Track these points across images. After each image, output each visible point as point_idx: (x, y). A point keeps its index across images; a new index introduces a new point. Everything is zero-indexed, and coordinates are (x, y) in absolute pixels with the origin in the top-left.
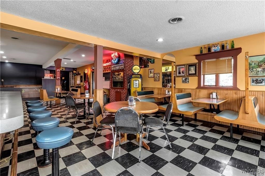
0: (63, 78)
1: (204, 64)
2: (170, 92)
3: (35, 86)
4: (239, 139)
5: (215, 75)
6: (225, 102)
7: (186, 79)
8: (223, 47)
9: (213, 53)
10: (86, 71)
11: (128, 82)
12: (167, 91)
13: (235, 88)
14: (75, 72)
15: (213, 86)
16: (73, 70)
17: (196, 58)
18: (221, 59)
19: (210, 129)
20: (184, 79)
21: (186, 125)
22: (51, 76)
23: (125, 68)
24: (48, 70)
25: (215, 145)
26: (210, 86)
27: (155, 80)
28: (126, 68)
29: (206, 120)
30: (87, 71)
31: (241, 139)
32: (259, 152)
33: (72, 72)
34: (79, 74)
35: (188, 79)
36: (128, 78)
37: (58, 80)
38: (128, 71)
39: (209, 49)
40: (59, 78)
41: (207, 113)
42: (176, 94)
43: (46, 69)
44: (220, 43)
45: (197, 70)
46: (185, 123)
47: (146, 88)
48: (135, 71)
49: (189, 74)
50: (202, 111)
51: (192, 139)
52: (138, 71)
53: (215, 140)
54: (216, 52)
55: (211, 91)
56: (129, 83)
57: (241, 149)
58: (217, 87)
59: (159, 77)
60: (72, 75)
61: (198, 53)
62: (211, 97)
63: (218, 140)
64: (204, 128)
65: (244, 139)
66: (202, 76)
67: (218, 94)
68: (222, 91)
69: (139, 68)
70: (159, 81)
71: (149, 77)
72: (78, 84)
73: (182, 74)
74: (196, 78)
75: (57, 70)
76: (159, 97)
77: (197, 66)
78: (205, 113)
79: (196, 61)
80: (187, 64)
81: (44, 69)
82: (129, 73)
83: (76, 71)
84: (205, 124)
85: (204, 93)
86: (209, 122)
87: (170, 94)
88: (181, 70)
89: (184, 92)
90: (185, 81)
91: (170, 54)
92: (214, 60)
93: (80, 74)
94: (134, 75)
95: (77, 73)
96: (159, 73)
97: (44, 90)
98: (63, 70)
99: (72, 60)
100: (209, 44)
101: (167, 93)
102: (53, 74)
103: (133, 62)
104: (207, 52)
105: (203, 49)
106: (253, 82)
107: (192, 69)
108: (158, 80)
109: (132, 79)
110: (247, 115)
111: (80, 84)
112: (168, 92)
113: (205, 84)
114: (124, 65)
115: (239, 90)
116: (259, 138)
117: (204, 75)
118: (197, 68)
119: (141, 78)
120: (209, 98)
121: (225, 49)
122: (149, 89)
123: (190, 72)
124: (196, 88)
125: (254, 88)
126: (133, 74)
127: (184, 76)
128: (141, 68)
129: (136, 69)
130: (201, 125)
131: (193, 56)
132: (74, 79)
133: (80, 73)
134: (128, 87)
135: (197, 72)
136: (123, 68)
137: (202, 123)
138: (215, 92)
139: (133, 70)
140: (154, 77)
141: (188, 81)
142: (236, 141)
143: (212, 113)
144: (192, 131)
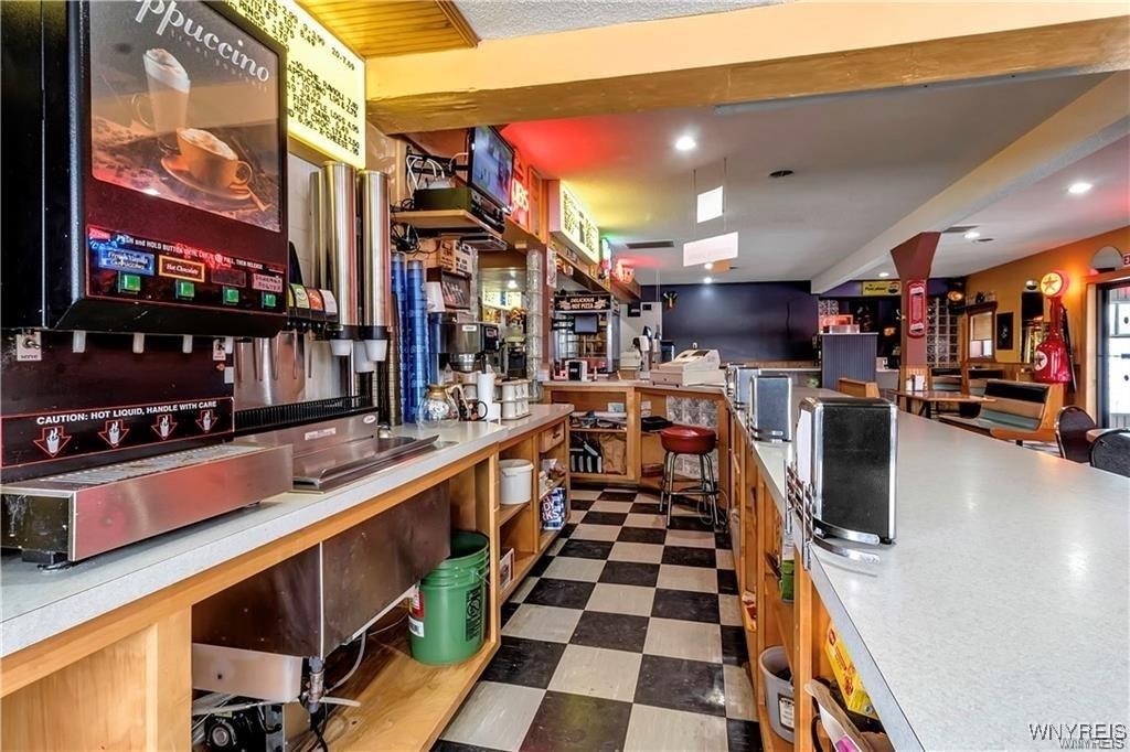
0: (887, 330)
3: (785, 364)
10: (1050, 283)
14: (959, 296)
16: (945, 288)
22: (843, 323)
24: (831, 299)
30: (1057, 286)
33: (937, 300)
34: (983, 306)
37: (918, 340)
40: (919, 330)
43: (826, 295)
60: (942, 312)
72: (974, 360)
75: (913, 291)
81: (817, 298)
83: (962, 290)
93: (993, 306)
95: (971, 301)
97: (868, 385)
98: (896, 291)
99: (972, 235)
102: (851, 316)
111: (992, 359)
132: (948, 334)
133: (993, 299)
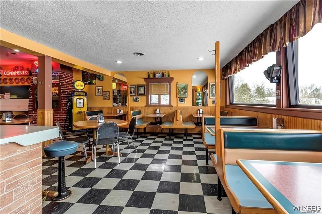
1: (151, 85)
2: (122, 111)
4: (174, 138)
5: (158, 95)
6: (165, 116)
7: (137, 98)
8: (163, 75)
9: (157, 78)
11: (66, 101)
12: (118, 110)
13: (170, 105)
15: (157, 104)
17: (145, 81)
18: (162, 83)
19: (157, 137)
20: (134, 98)
21: (140, 137)
23: (62, 82)
25: (163, 144)
26: (155, 104)
27: (104, 99)
28: (64, 82)
29: (152, 132)
31: (175, 138)
32: (183, 142)
35: (139, 98)
36: (66, 96)
38: (66, 86)
39: (154, 75)
41: (153, 126)
42: (131, 112)
44: (161, 72)
45: (146, 91)
46: (139, 136)
47: (93, 108)
48: (77, 88)
49: (139, 94)
50: (150, 125)
51: (148, 144)
52: (82, 88)
53: (162, 142)
54: (158, 78)
55: (156, 108)
56: (68, 102)
57: (175, 142)
58: (159, 105)
59: (109, 95)
61: (146, 76)
62: (156, 113)
63: (163, 141)
64: (153, 137)
65: (176, 138)
66: (149, 96)
67: (160, 110)
68: (163, 108)
69: (82, 84)
70: (109, 100)
71: (97, 95)
73: (133, 94)
74: (145, 98)
76: (115, 116)
77: (146, 88)
78: (151, 126)
79: (145, 83)
80: (137, 85)
82: (68, 89)
84: (153, 134)
85: (151, 110)
86: (155, 133)
87: (122, 112)
88: (132, 90)
89: (135, 110)
90: (136, 100)
91: (121, 74)
92: (158, 84)
94: (77, 93)
96: (109, 92)
100: (154, 71)
101: (118, 112)
103: (72, 76)
104: (153, 77)
105: (150, 74)
106: (179, 101)
107: (142, 89)
108: (107, 99)
109: (74, 97)
110: (177, 121)
112: (120, 110)
113: (152, 103)
114: (60, 79)
115: (173, 106)
116: (183, 136)
117: (150, 95)
118: (146, 89)
119: (87, 96)
120: (155, 113)
121: (164, 77)
122: (96, 108)
123: (140, 92)
124: (145, 106)
125: (181, 105)
126: (75, 92)
127: (135, 95)
128: (85, 84)
129: (80, 85)
130: (150, 135)
131: (142, 78)
134: (67, 107)
135: (146, 92)
136: (59, 82)
137: (150, 134)
138: (158, 109)
139: (75, 86)
140: (103, 96)
141: (139, 100)
142: (173, 140)
143: (157, 126)
144: (146, 140)
